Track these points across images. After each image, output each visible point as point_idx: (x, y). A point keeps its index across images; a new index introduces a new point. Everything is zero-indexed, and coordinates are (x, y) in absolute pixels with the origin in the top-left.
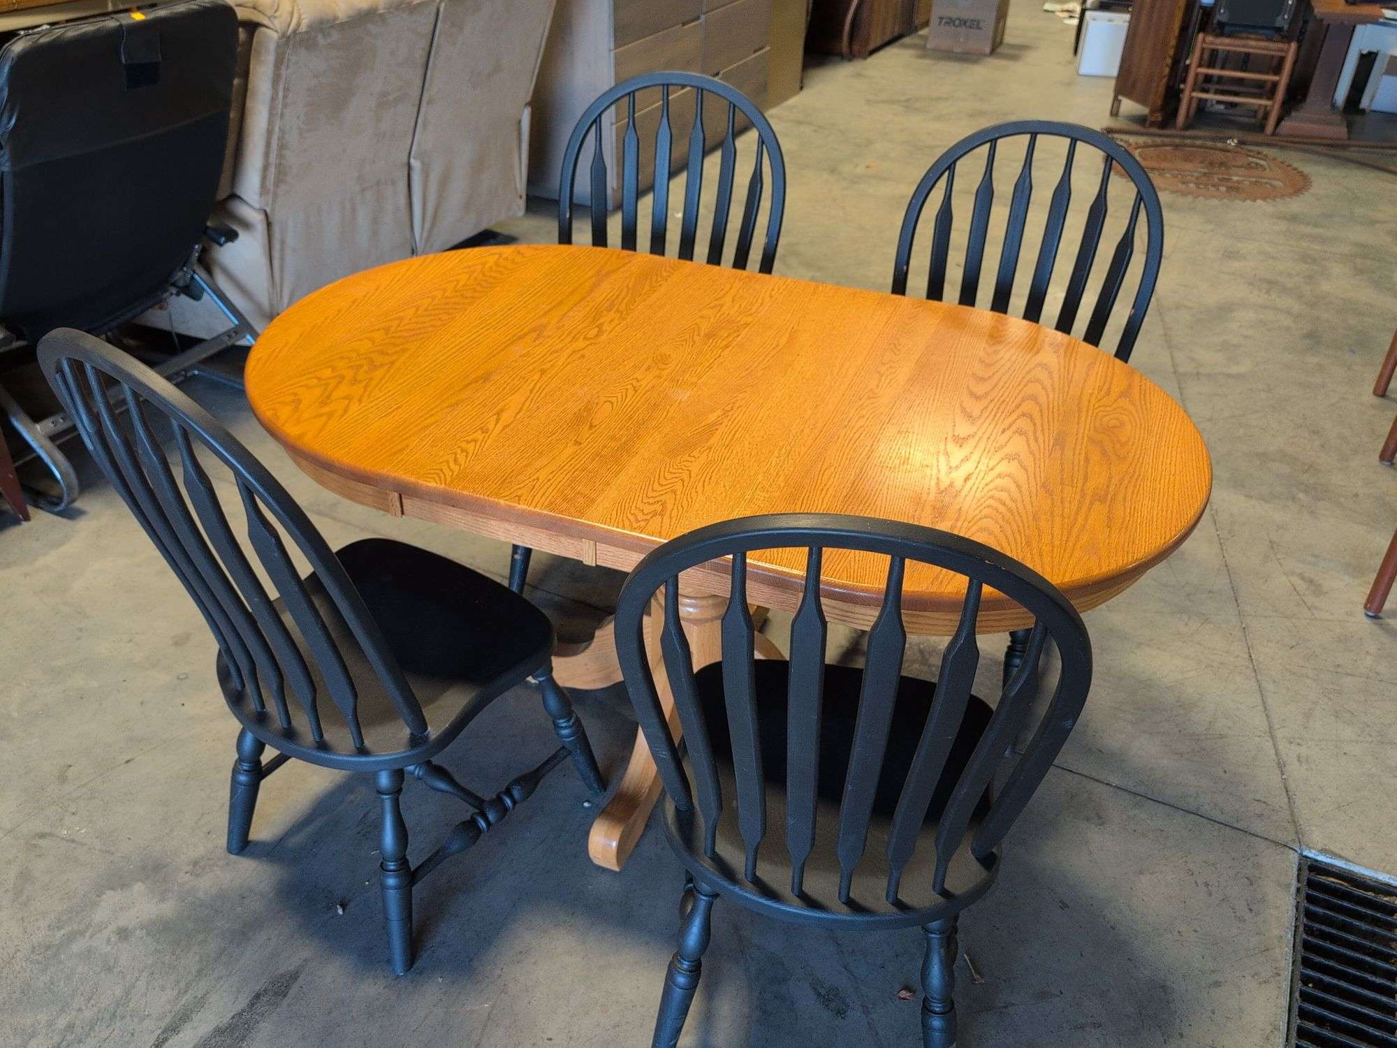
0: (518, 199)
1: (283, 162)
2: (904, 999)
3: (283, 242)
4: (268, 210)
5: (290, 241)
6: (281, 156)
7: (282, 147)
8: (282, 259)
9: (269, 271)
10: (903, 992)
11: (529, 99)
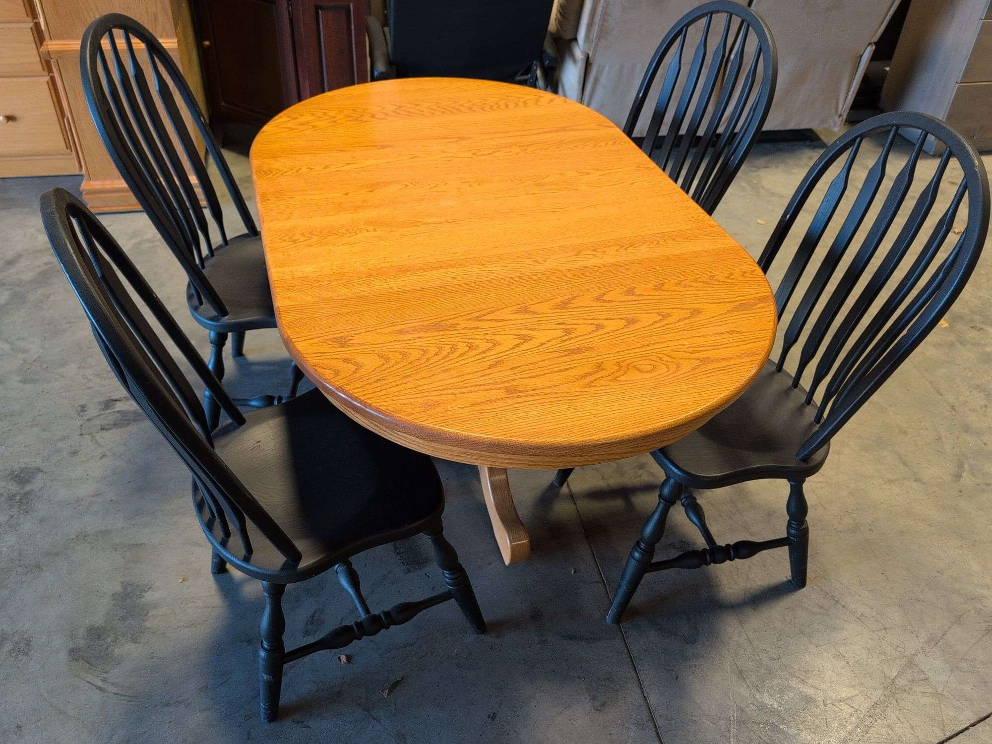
0: (836, 118)
1: (605, 24)
2: (340, 660)
3: (596, 80)
4: (590, 55)
5: (603, 80)
6: (604, 20)
7: (605, 14)
8: (593, 90)
9: (580, 96)
10: (344, 657)
11: (876, 39)
